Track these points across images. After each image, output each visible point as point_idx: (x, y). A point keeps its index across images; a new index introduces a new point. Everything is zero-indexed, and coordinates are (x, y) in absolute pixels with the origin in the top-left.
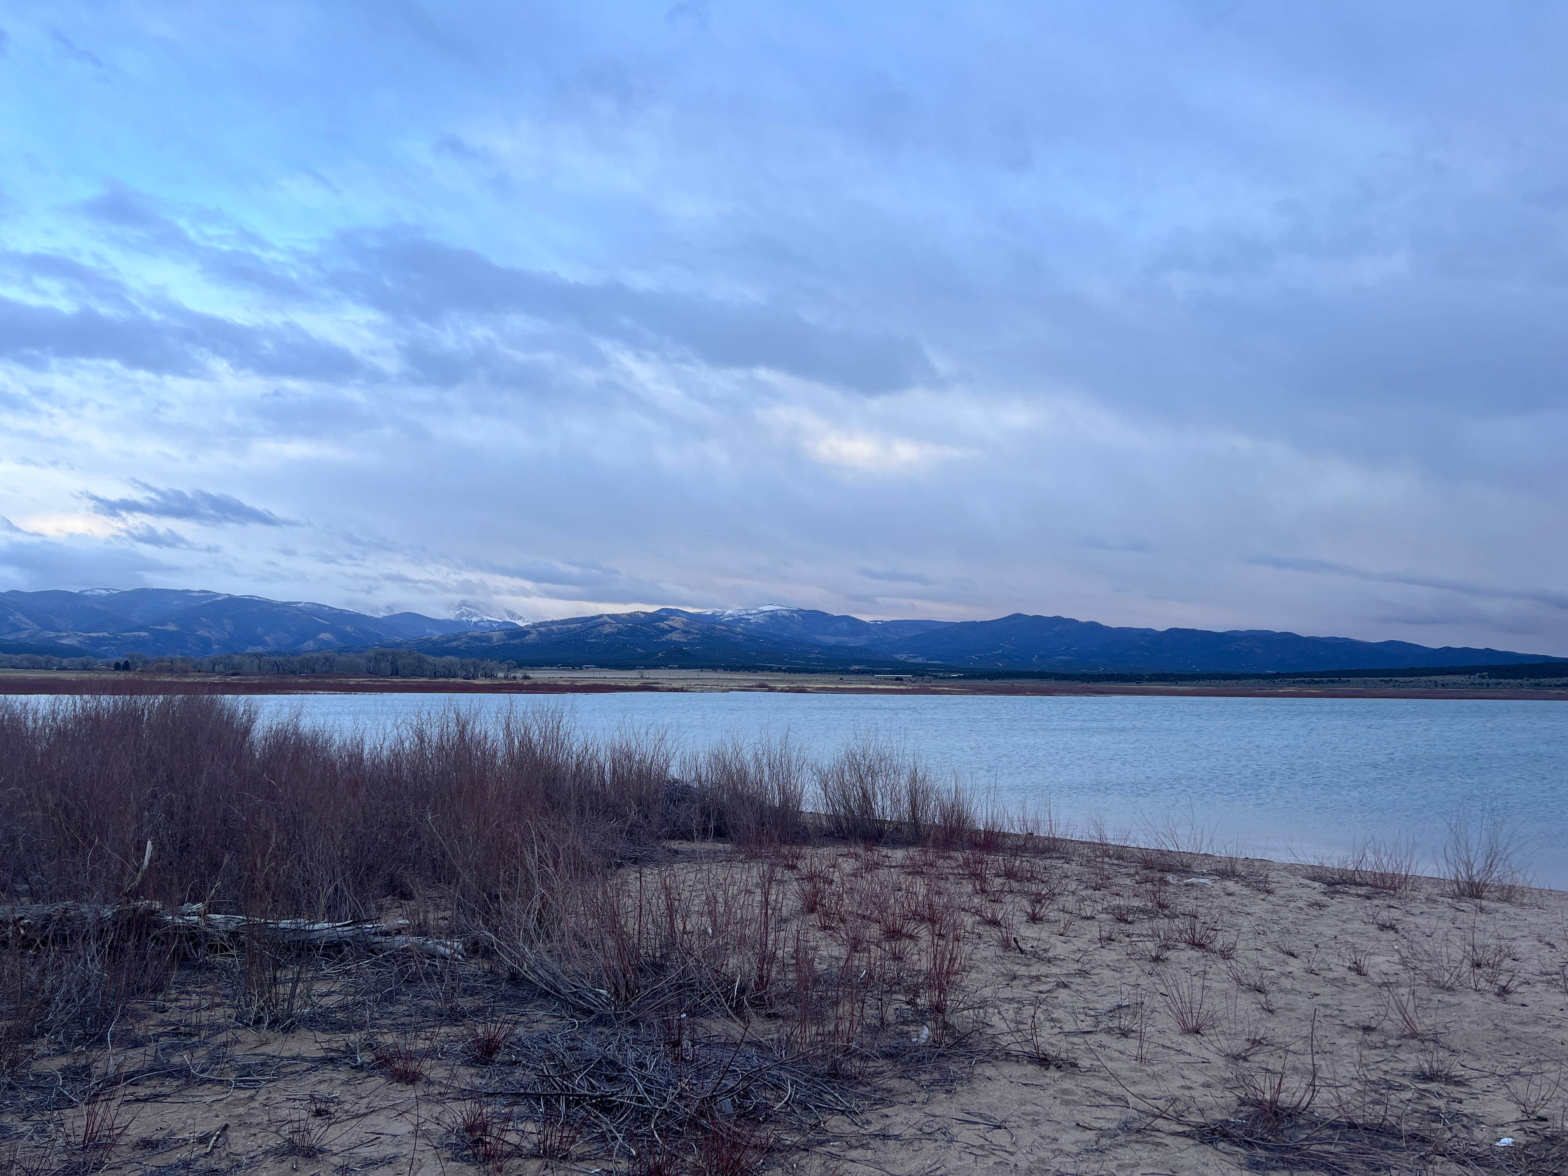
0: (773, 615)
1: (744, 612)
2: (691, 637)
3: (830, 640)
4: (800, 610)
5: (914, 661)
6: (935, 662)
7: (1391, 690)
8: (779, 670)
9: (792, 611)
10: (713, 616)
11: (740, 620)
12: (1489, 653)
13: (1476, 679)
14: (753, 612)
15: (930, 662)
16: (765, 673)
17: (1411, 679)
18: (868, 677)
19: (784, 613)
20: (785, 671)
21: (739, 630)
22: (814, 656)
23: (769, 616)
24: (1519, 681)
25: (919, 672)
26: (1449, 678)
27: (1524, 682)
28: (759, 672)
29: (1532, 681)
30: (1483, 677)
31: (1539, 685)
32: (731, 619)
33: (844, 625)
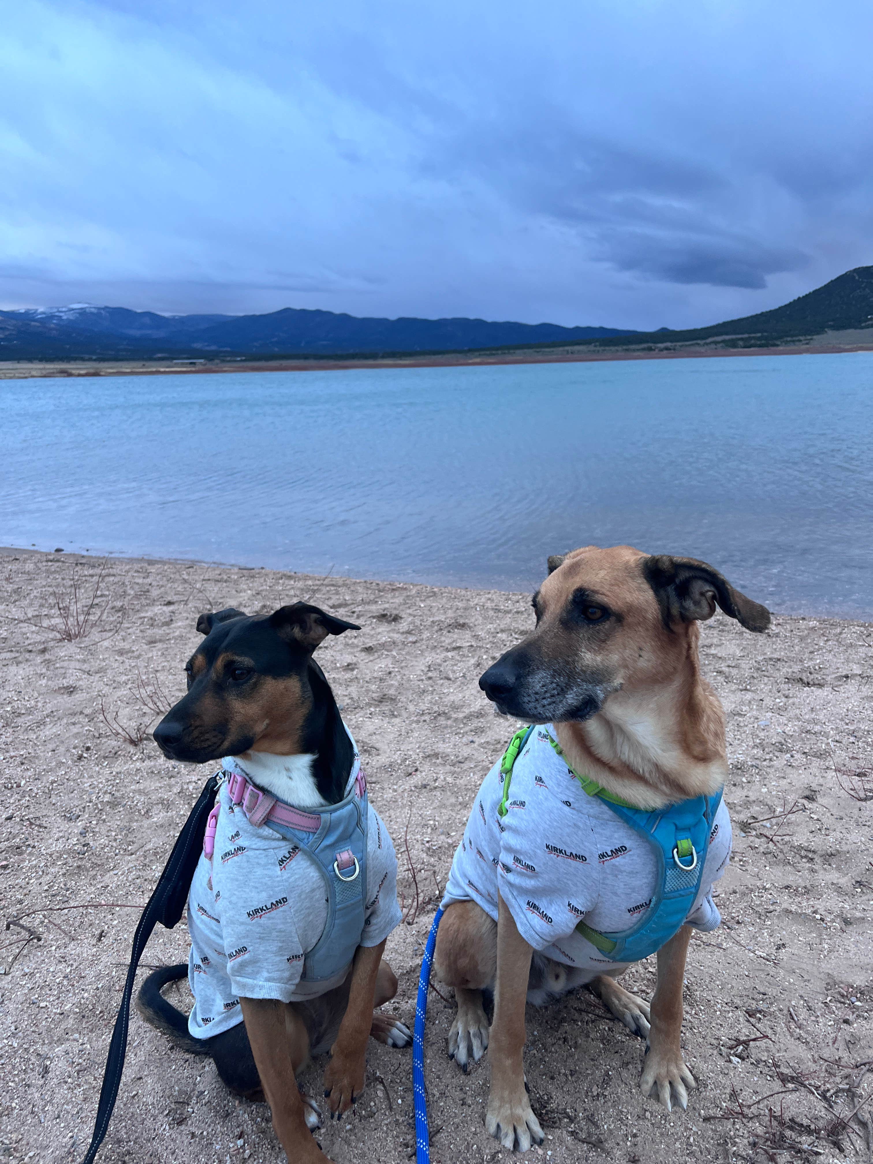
0: (82, 312)
1: (55, 310)
2: (7, 333)
3: (136, 333)
4: (106, 307)
5: (208, 348)
6: (225, 349)
7: (540, 357)
8: (90, 360)
9: (99, 309)
10: (27, 313)
11: (52, 317)
12: (602, 329)
13: (591, 347)
14: (64, 309)
15: (222, 349)
16: (78, 362)
17: (552, 349)
18: (168, 363)
19: (93, 310)
20: (95, 360)
21: (52, 326)
22: (122, 347)
23: (79, 313)
24: (616, 348)
25: (210, 357)
26: (577, 348)
27: (620, 348)
28: (72, 362)
29: (625, 347)
30: (595, 346)
31: (627, 350)
32: (44, 316)
33: (147, 320)
